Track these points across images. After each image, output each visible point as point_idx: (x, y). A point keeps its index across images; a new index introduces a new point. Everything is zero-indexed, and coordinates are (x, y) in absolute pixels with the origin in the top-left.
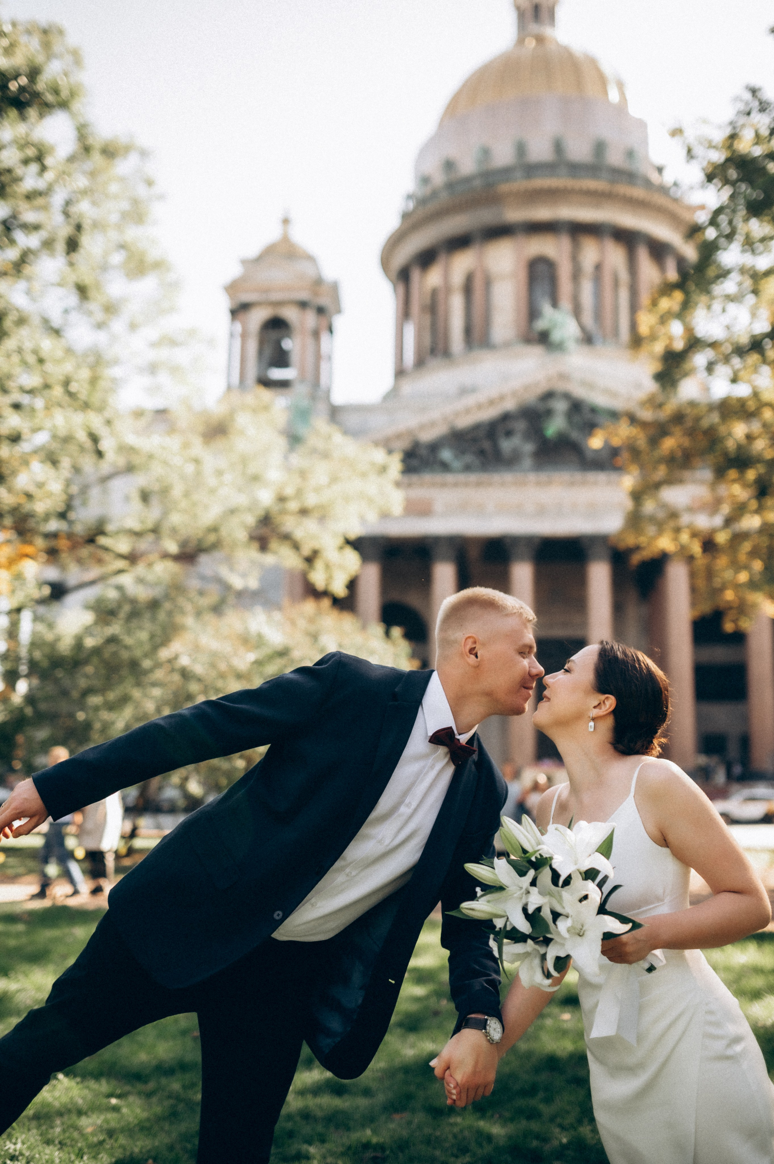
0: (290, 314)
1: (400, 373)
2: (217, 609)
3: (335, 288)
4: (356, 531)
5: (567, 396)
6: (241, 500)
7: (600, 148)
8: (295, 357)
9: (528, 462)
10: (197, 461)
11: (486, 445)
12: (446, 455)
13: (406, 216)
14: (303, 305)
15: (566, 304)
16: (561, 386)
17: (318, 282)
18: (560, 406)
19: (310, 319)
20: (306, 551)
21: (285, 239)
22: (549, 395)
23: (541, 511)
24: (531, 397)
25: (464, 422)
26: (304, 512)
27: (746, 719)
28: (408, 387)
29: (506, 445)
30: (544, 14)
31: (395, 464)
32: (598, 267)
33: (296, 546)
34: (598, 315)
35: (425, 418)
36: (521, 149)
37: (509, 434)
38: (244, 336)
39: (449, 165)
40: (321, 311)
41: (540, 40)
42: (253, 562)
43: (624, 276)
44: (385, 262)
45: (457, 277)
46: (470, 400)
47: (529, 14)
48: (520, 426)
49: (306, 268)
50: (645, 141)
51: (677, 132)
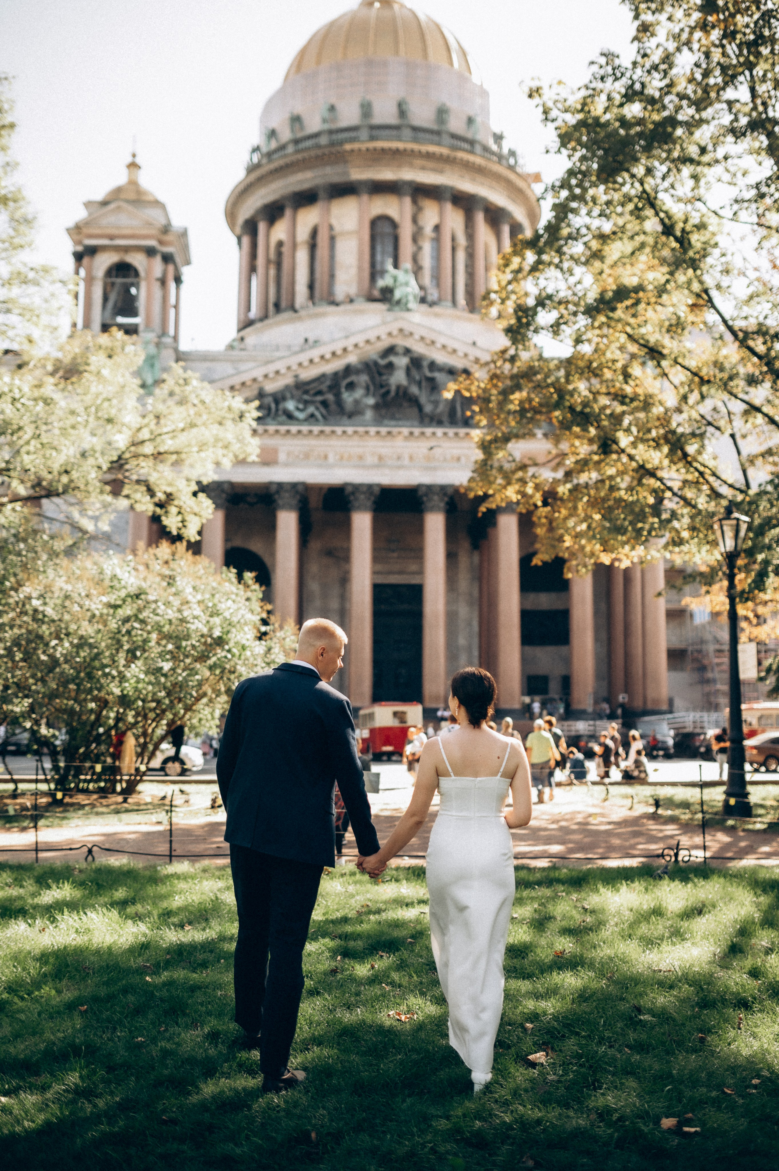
0: (137, 260)
1: (246, 324)
2: (70, 552)
3: (184, 234)
4: (210, 476)
5: (407, 351)
6: (97, 443)
7: (442, 113)
8: (141, 304)
9: (369, 414)
10: (47, 402)
11: (330, 397)
12: (290, 405)
13: (251, 169)
14: (150, 252)
15: (407, 264)
16: (402, 342)
17: (166, 229)
18: (402, 362)
19: (157, 266)
20: (160, 496)
21: (133, 183)
22: (391, 350)
23: (381, 462)
24: (373, 352)
25: (308, 374)
26: (158, 456)
27: (568, 661)
28: (252, 337)
29: (348, 398)
31: (252, 411)
32: (437, 228)
33: (151, 492)
34: (437, 277)
35: (271, 369)
36: (366, 109)
37: (351, 386)
38: (89, 280)
39: (296, 120)
40: (167, 259)
41: (387, 3)
42: (106, 506)
43: (462, 240)
44: (231, 215)
45: (303, 234)
46: (315, 353)
48: (363, 379)
49: (154, 215)
50: (485, 109)
51: (534, 93)
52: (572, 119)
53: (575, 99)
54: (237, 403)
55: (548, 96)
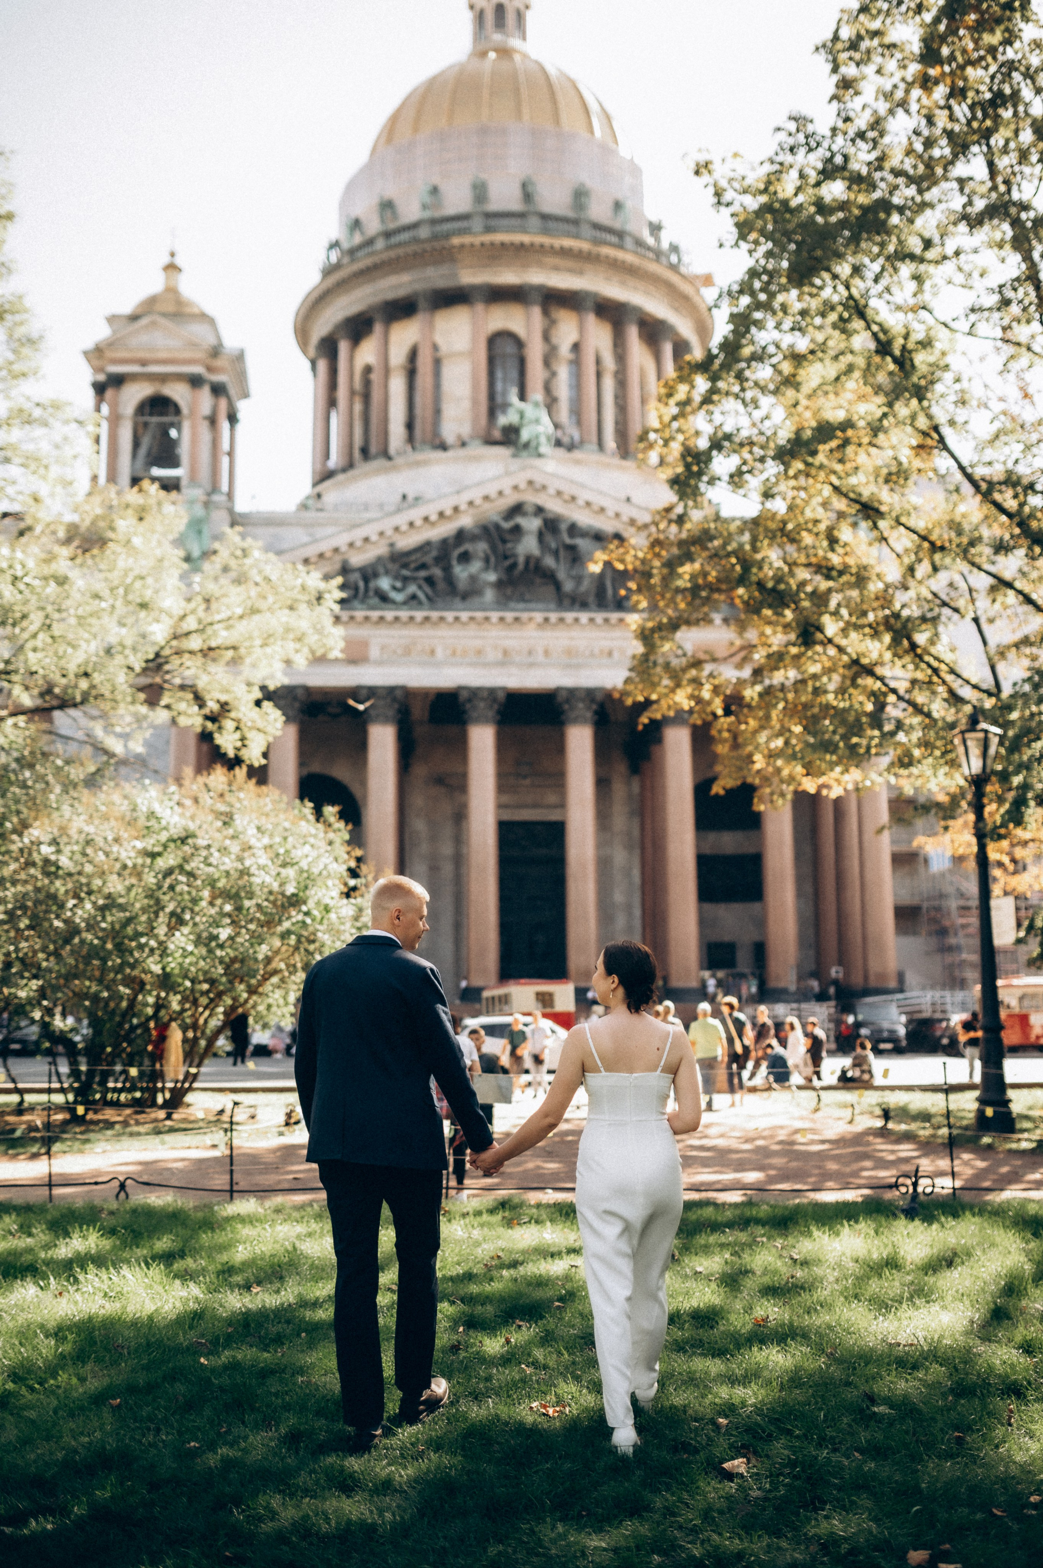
0: (178, 392)
1: (324, 476)
2: (92, 782)
3: (240, 358)
4: (278, 679)
5: (540, 510)
6: (127, 635)
7: (580, 195)
8: (184, 451)
9: (489, 595)
10: (62, 581)
11: (437, 572)
12: (384, 583)
13: (328, 271)
14: (195, 381)
15: (537, 395)
16: (532, 498)
17: (216, 351)
18: (532, 524)
19: (205, 400)
20: (212, 706)
21: (171, 291)
22: (517, 509)
23: (506, 659)
24: (493, 512)
25: (407, 542)
26: (208, 652)
27: (761, 923)
28: (332, 494)
29: (461, 573)
30: (510, 18)
31: (334, 592)
32: (576, 347)
33: (199, 700)
34: (577, 412)
35: (357, 535)
36: (480, 192)
37: (465, 558)
38: (115, 420)
39: (387, 206)
40: (218, 390)
41: (505, 52)
42: (139, 720)
43: (609, 363)
44: (302, 333)
45: (398, 356)
46: (416, 514)
47: (490, 17)
48: (482, 547)
49: (200, 332)
50: (637, 191)
51: (701, 168)
52: (753, 203)
53: (756, 176)
54: (314, 580)
55: (721, 173)
